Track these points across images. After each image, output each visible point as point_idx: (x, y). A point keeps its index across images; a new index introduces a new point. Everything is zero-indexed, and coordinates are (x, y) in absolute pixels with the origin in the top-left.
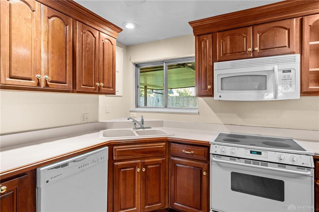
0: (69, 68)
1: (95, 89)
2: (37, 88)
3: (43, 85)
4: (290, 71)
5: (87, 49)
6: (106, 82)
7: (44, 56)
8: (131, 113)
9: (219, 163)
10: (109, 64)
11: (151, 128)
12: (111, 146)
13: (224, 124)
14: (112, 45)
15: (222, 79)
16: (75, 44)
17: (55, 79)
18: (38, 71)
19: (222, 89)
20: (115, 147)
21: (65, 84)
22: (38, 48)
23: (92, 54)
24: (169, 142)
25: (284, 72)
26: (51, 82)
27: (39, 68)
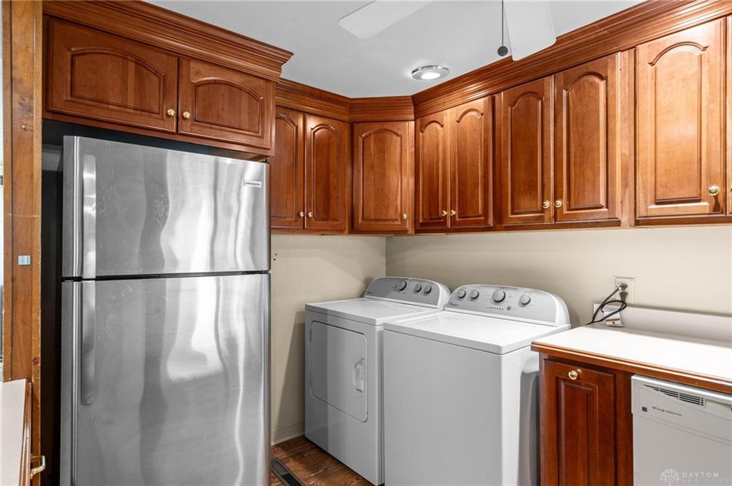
2: (714, 217)
18: (716, 178)
27: (718, 169)
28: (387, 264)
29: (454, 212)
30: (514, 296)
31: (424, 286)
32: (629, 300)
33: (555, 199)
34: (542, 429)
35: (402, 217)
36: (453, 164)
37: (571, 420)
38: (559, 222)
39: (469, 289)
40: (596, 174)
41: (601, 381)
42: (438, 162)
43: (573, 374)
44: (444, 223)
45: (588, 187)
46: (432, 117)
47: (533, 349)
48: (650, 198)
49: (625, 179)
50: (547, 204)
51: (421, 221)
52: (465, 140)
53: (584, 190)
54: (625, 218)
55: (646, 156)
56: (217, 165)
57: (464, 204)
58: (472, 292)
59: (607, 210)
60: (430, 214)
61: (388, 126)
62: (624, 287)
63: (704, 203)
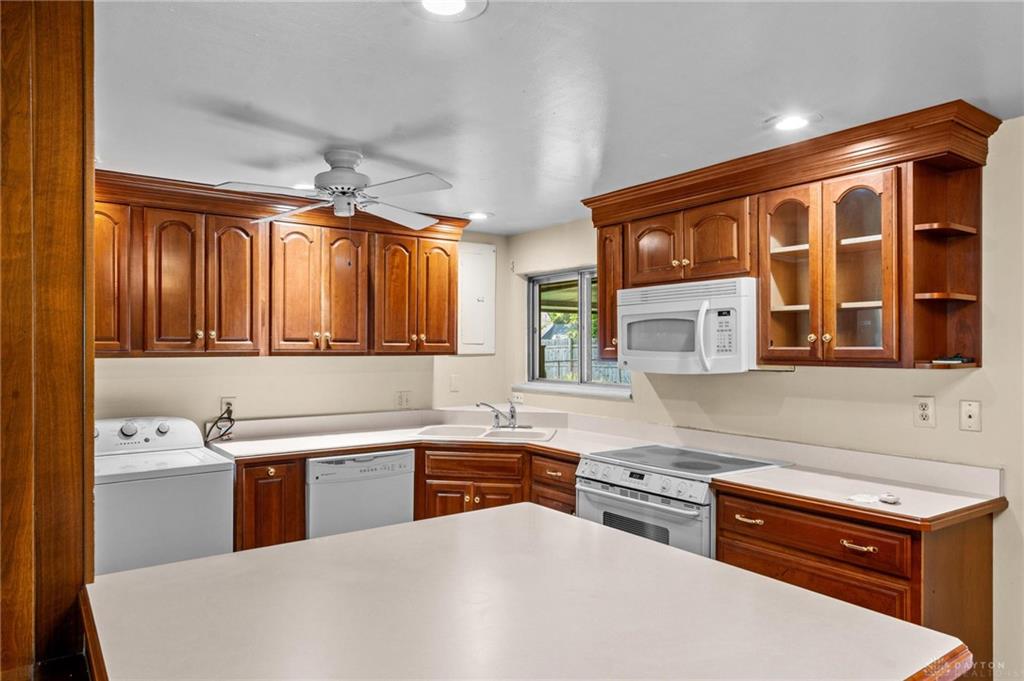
0: (363, 317)
1: (409, 347)
2: (316, 352)
3: (323, 346)
4: (728, 313)
5: (394, 277)
6: (433, 331)
7: (324, 303)
8: (516, 394)
9: (589, 495)
10: (439, 296)
11: (530, 427)
12: (420, 449)
13: (678, 427)
14: (448, 255)
15: (629, 325)
16: (372, 272)
17: (339, 337)
18: (317, 327)
19: (629, 348)
20: (427, 452)
21: (355, 341)
22: (317, 293)
23: (403, 284)
24: (529, 453)
25: (720, 314)
26: (334, 341)
27: (317, 322)
32: (234, 416)
33: (207, 330)
40: (243, 313)
41: (288, 471)
43: (272, 471)
48: (281, 336)
49: (263, 319)
50: (200, 333)
54: (263, 348)
55: (279, 305)
59: (250, 342)
62: (228, 405)
63: (311, 343)
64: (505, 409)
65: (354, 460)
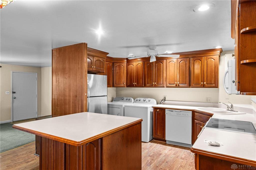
1: (201, 86)
2: (176, 87)
3: (178, 85)
6: (209, 81)
10: (211, 71)
11: (237, 112)
14: (214, 60)
17: (181, 83)
20: (195, 113)
21: (186, 84)
22: (176, 74)
27: (176, 80)
28: (116, 94)
29: (136, 83)
30: (147, 100)
31: (128, 98)
32: (166, 100)
33: (155, 82)
34: (153, 120)
35: (124, 84)
36: (136, 74)
37: (158, 117)
38: (155, 86)
39: (138, 99)
40: (161, 79)
41: (162, 111)
42: (132, 73)
43: (158, 110)
44: (134, 85)
45: (160, 81)
46: (131, 63)
47: (152, 107)
48: (168, 84)
49: (165, 80)
50: (154, 83)
51: (128, 85)
52: (138, 69)
53: (159, 81)
54: (165, 86)
55: (168, 77)
56: (103, 77)
57: (138, 82)
58: (139, 99)
59: (163, 85)
60: (130, 83)
61: (121, 64)
62: (165, 97)
63: (175, 85)
64: (230, 105)
65: (175, 111)
